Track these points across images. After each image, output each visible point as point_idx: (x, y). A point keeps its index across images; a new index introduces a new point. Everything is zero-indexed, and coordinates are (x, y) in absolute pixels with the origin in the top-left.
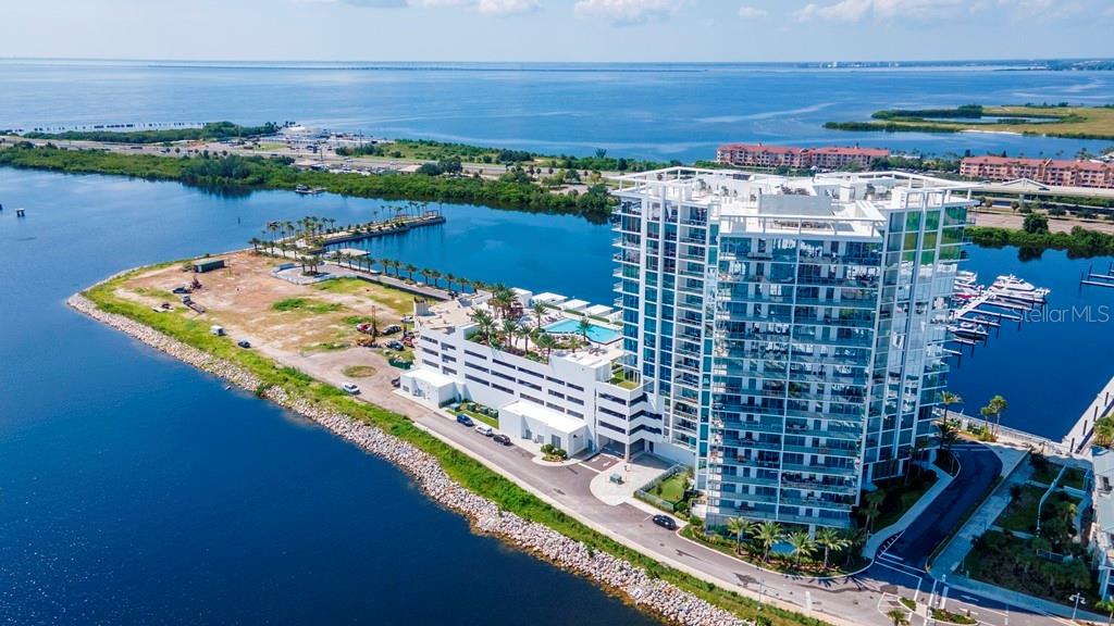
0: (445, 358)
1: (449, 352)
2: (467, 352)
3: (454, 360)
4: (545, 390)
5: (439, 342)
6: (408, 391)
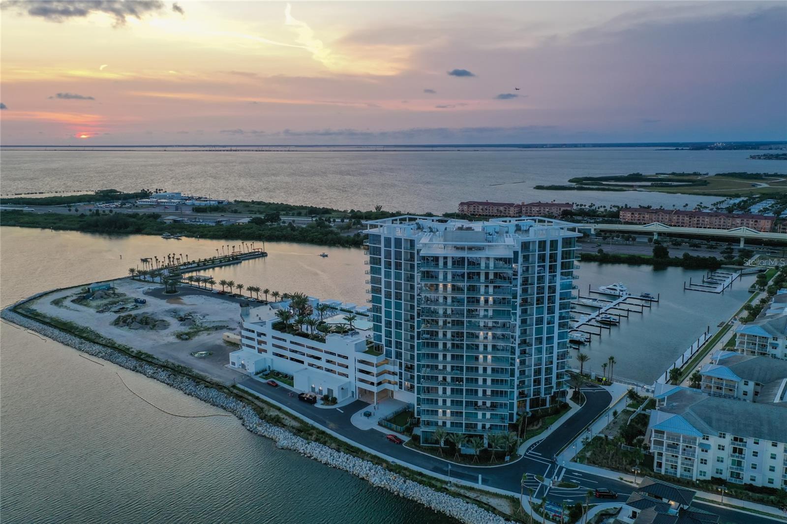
1: (262, 338)
2: (273, 337)
3: (265, 343)
4: (324, 360)
5: (255, 332)
6: (235, 365)
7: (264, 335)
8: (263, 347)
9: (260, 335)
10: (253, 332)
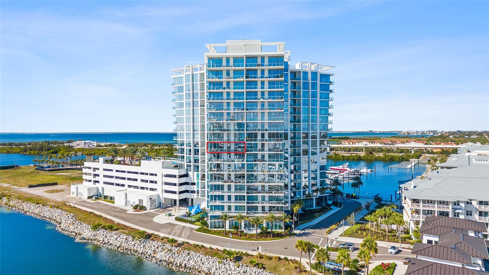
0: (95, 175)
1: (97, 172)
2: (105, 170)
3: (98, 175)
4: (139, 180)
5: (92, 168)
6: (74, 194)
7: (98, 169)
8: (97, 179)
9: (95, 169)
10: (90, 168)
